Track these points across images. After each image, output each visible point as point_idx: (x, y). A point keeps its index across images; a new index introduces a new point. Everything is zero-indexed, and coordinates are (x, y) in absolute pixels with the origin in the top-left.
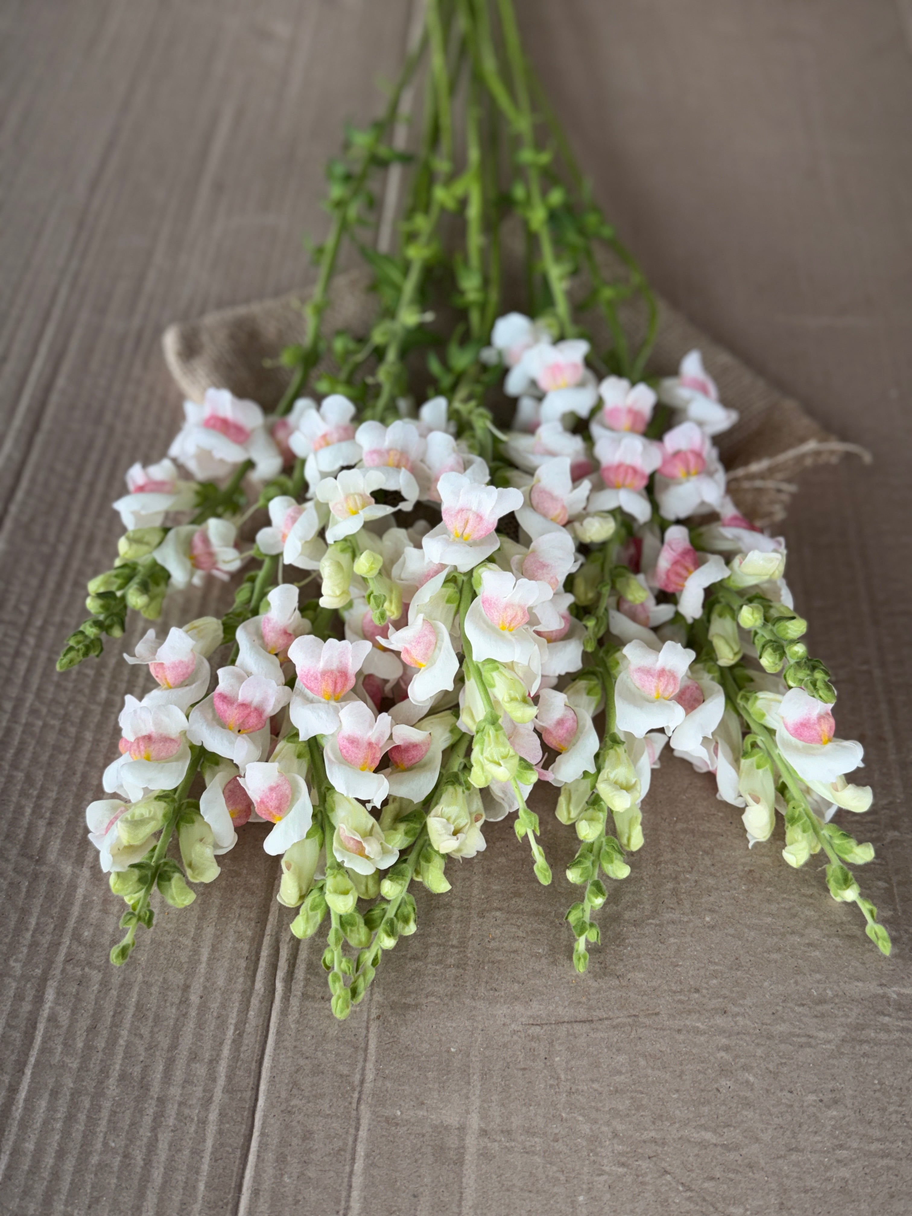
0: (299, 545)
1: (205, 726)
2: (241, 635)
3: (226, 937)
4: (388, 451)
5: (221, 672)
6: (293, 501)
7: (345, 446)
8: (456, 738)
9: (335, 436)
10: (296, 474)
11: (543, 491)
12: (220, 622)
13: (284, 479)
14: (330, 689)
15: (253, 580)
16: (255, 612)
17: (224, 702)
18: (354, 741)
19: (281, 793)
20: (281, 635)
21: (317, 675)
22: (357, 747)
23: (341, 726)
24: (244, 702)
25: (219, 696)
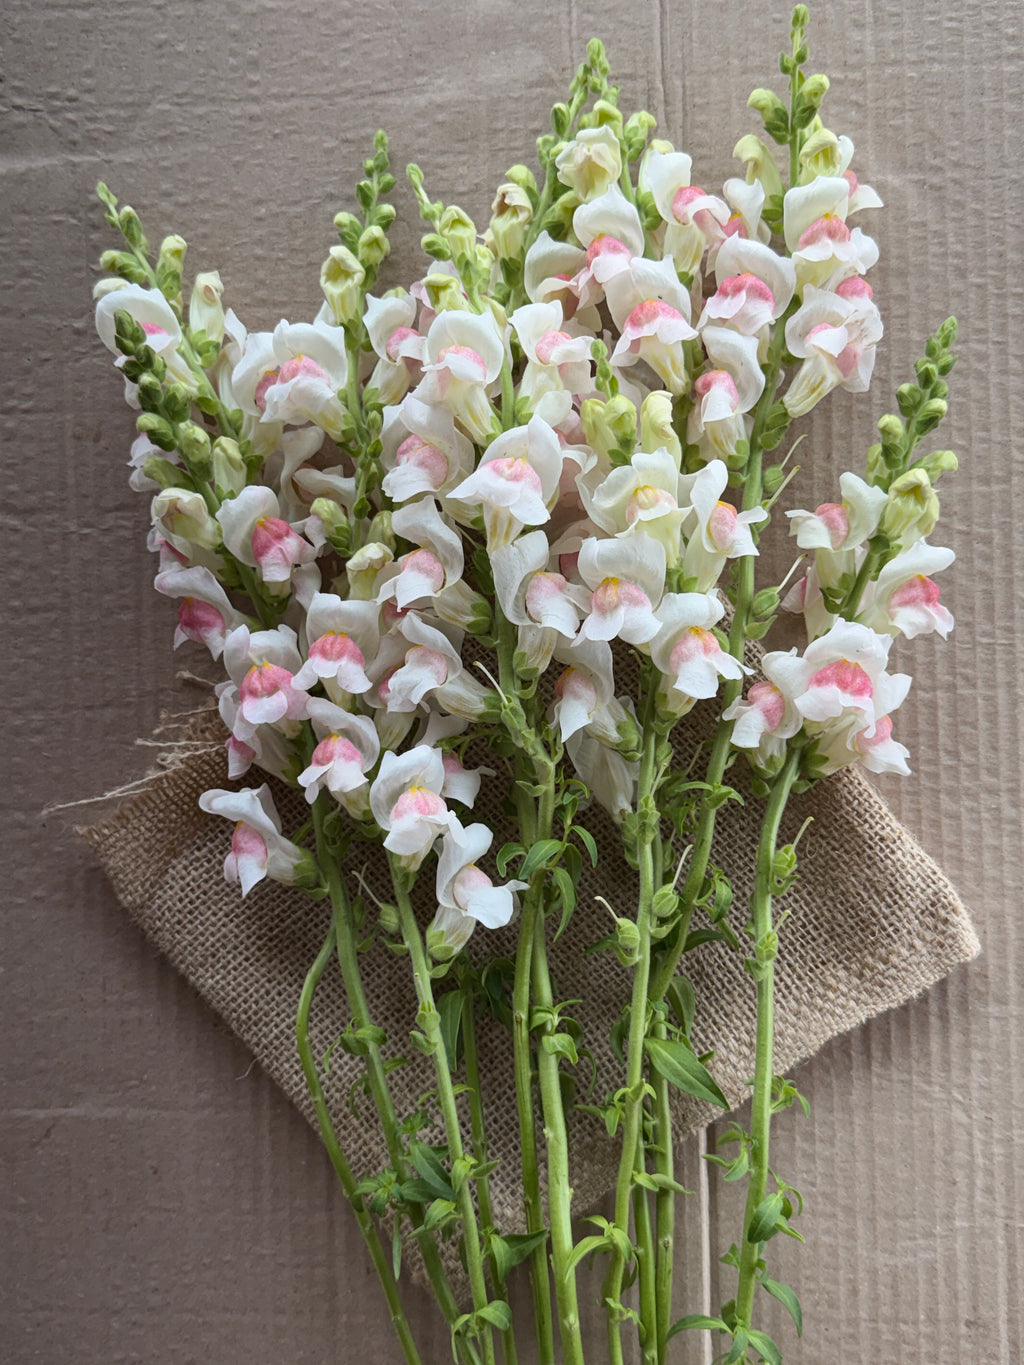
11: (428, 572)
17: (760, 288)
18: (612, 249)
19: (681, 200)
20: (713, 379)
21: (663, 313)
22: (609, 244)
23: (629, 262)
24: (739, 293)
25: (767, 296)
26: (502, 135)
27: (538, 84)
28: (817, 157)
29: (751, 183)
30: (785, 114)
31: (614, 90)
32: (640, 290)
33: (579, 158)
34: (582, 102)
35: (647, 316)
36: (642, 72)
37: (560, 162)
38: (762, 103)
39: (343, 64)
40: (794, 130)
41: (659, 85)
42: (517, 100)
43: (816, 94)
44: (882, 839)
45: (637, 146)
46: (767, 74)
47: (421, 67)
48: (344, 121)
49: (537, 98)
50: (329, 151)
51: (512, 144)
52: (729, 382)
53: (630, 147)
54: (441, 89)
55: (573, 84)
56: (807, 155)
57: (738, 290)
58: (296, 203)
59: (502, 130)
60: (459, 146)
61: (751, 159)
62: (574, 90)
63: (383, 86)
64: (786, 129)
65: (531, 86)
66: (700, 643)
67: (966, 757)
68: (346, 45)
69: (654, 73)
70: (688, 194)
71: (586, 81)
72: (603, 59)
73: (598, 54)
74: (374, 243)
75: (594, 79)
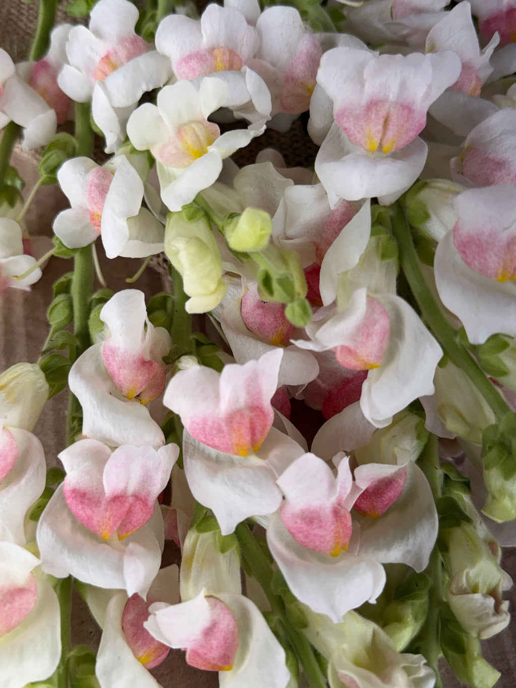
0: (123, 224)
1: (66, 552)
2: (76, 384)
4: (211, 50)
5: (63, 456)
6: (90, 162)
7: (144, 61)
8: (424, 441)
9: (122, 54)
10: (79, 127)
12: (37, 367)
13: (64, 136)
14: (247, 439)
15: (66, 288)
16: (85, 341)
17: (84, 503)
18: (314, 519)
19: (223, 634)
20: (138, 369)
21: (219, 425)
22: (321, 527)
23: (284, 498)
24: (115, 493)
25: (73, 495)
32: (258, 462)
37: (428, 677)
57: (118, 499)
70: (215, 652)
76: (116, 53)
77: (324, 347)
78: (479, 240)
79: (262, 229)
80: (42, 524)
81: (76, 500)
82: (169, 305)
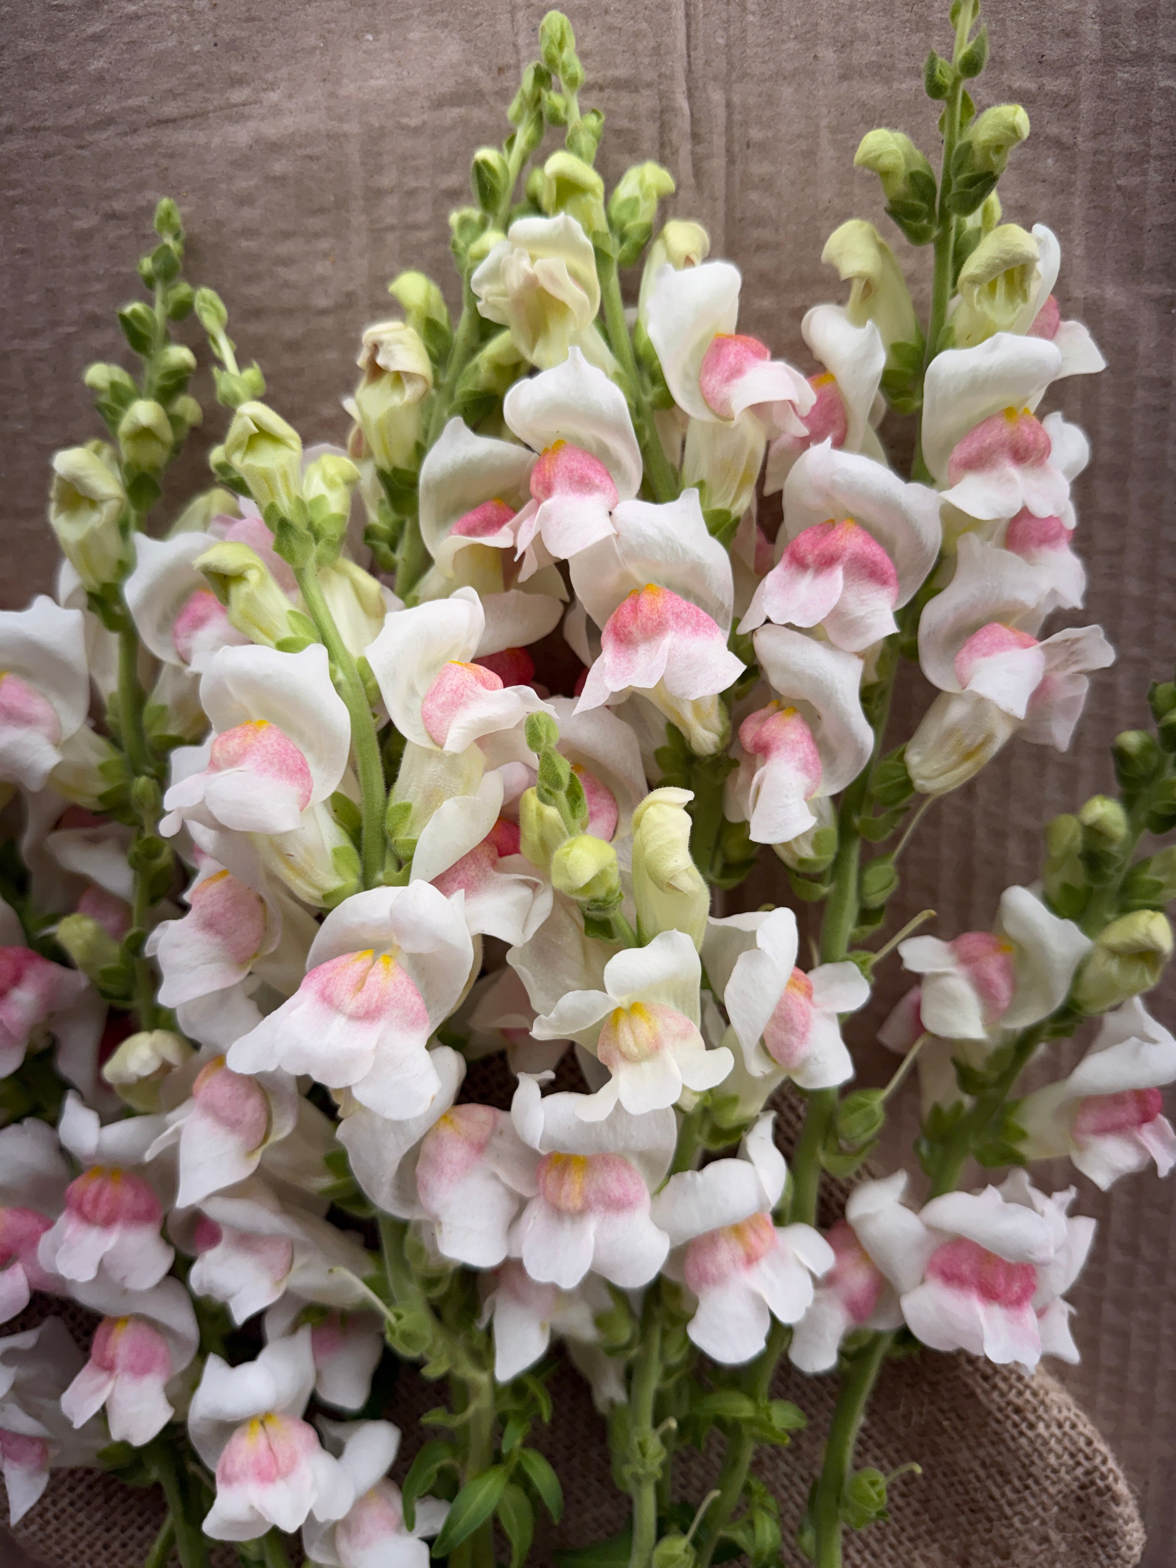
3: (793, 183)
7: (692, 1224)
11: (233, 1124)
15: (865, 911)
17: (872, 562)
18: (577, 482)
19: (719, 369)
20: (774, 738)
21: (677, 623)
22: (572, 471)
23: (610, 513)
24: (829, 570)
25: (885, 577)
26: (392, 201)
27: (456, 99)
28: (993, 286)
29: (858, 321)
30: (931, 183)
31: (593, 121)
32: (634, 569)
33: (514, 280)
34: (533, 144)
35: (644, 629)
36: (650, 75)
37: (480, 283)
38: (887, 161)
39: (95, 65)
40: (944, 218)
41: (682, 102)
42: (417, 131)
43: (999, 149)
44: (1018, 1410)
45: (635, 237)
46: (887, 82)
47: (237, 68)
48: (106, 177)
49: (453, 127)
50: (84, 237)
51: (410, 219)
52: (806, 748)
53: (623, 238)
54: (276, 111)
55: (513, 108)
56: (974, 281)
57: (827, 562)
58: (35, 333)
59: (390, 191)
60: (315, 223)
61: (860, 276)
62: (518, 119)
63: (171, 109)
64: (930, 215)
65: (439, 103)
66: (740, 1252)
67: (1147, 1251)
68: (97, 27)
69: (671, 78)
70: (732, 352)
71: (538, 100)
72: (569, 56)
73: (561, 46)
74: (143, 434)
75: (554, 99)
76: (734, 1261)
77: (515, 691)
78: (280, 770)
79: (568, 854)
80: (933, 553)
81: (882, 569)
82: (718, 866)
